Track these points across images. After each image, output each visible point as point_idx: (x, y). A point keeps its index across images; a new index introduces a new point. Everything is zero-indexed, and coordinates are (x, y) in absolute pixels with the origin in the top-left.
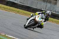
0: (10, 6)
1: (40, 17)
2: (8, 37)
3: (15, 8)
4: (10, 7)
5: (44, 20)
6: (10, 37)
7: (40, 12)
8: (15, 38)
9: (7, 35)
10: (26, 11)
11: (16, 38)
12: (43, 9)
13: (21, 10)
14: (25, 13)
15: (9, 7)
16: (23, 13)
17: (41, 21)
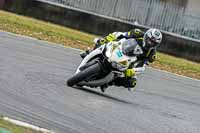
0: (19, 14)
1: (121, 47)
2: (11, 124)
3: (38, 18)
4: (17, 16)
5: (134, 59)
6: (18, 126)
7: (124, 34)
8: (37, 128)
9: (6, 119)
10: (76, 32)
11: (42, 130)
12: (136, 24)
13: (59, 27)
14: (72, 39)
15: (14, 15)
16: (67, 37)
17: (124, 63)
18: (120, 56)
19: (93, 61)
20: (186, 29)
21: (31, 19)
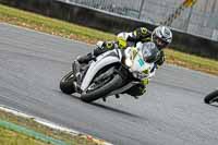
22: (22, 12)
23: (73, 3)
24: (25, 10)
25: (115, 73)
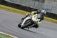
13: (11, 8)
16: (13, 11)
17: (38, 21)
18: (36, 19)
19: (28, 21)
20: (44, 8)
21: (4, 6)
22: (19, 10)
23: (33, 8)
24: (20, 9)
25: (29, 21)
